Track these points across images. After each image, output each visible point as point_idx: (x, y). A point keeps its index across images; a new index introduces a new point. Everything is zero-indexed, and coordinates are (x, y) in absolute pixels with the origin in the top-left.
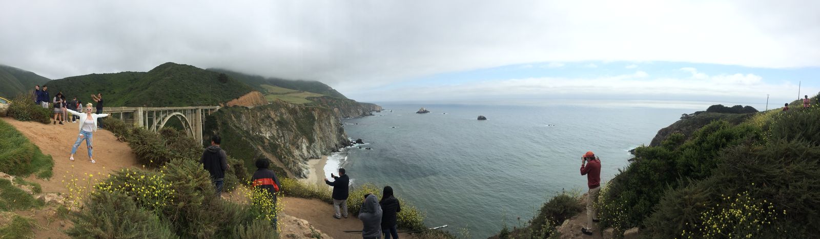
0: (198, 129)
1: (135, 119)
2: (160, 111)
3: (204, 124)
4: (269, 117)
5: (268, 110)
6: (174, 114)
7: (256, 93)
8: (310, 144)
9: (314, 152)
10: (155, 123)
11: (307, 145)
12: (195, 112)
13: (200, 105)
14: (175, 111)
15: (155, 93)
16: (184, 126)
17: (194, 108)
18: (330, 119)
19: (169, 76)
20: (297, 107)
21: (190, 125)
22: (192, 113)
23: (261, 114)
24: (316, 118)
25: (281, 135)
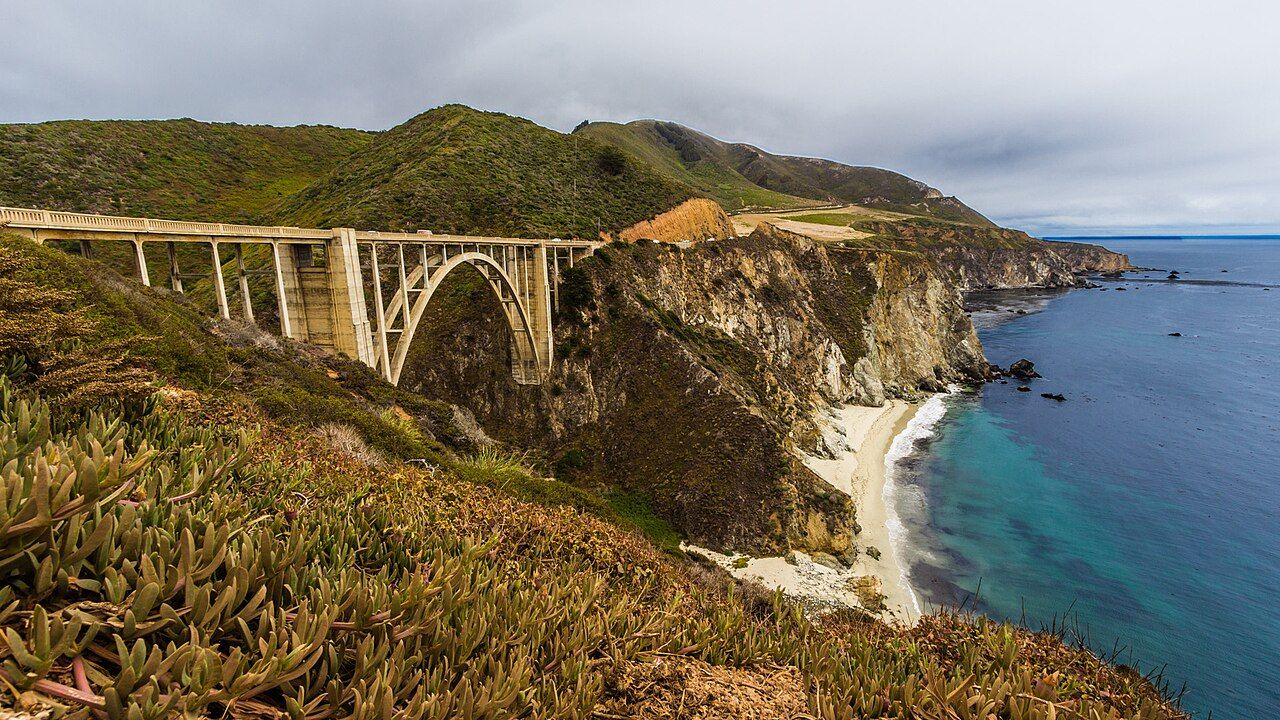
0: (541, 305)
1: (332, 268)
2: (421, 247)
3: (556, 290)
4: (739, 274)
5: (734, 252)
6: (466, 257)
7: (704, 203)
8: (852, 363)
9: (863, 384)
10: (406, 285)
11: (843, 361)
12: (531, 257)
13: (546, 237)
14: (470, 248)
15: (413, 195)
16: (499, 295)
17: (527, 242)
18: (925, 289)
19: (454, 146)
20: (822, 249)
21: (517, 294)
22: (520, 257)
23: (714, 264)
24: (879, 284)
25: (768, 328)
